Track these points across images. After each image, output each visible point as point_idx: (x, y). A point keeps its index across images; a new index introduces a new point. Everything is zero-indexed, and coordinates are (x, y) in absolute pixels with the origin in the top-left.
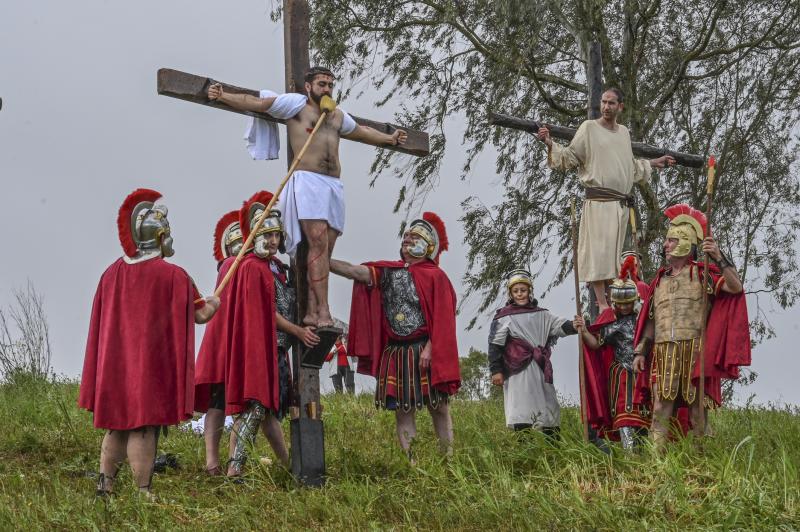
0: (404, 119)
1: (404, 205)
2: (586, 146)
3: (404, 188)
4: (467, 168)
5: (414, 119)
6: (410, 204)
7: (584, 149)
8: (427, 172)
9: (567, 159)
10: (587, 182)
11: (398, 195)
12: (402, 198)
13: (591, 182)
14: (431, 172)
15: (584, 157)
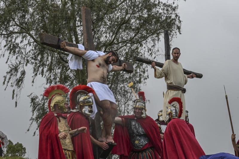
0: (11, 66)
1: (15, 96)
2: (169, 70)
3: (14, 90)
4: (33, 82)
5: (14, 65)
6: (17, 95)
7: (168, 71)
8: (20, 83)
9: (161, 74)
10: (170, 83)
11: (12, 92)
12: (13, 93)
13: (171, 83)
14: (21, 83)
15: (168, 74)
